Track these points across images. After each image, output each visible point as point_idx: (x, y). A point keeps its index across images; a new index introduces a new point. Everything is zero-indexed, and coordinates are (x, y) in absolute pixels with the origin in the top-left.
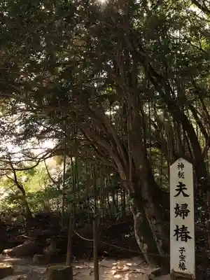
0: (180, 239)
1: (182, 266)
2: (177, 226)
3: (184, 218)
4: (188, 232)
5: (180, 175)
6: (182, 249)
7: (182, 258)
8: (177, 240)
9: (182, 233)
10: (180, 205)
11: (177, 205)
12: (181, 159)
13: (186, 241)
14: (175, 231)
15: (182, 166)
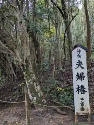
0: (80, 93)
1: (82, 109)
2: (78, 86)
3: (82, 81)
4: (85, 89)
5: (79, 56)
6: (82, 99)
7: (82, 104)
8: (79, 93)
9: (81, 89)
10: (79, 74)
11: (78, 73)
12: (79, 47)
13: (84, 94)
14: (77, 88)
15: (79, 51)
